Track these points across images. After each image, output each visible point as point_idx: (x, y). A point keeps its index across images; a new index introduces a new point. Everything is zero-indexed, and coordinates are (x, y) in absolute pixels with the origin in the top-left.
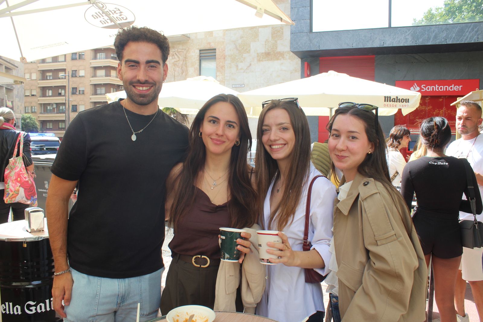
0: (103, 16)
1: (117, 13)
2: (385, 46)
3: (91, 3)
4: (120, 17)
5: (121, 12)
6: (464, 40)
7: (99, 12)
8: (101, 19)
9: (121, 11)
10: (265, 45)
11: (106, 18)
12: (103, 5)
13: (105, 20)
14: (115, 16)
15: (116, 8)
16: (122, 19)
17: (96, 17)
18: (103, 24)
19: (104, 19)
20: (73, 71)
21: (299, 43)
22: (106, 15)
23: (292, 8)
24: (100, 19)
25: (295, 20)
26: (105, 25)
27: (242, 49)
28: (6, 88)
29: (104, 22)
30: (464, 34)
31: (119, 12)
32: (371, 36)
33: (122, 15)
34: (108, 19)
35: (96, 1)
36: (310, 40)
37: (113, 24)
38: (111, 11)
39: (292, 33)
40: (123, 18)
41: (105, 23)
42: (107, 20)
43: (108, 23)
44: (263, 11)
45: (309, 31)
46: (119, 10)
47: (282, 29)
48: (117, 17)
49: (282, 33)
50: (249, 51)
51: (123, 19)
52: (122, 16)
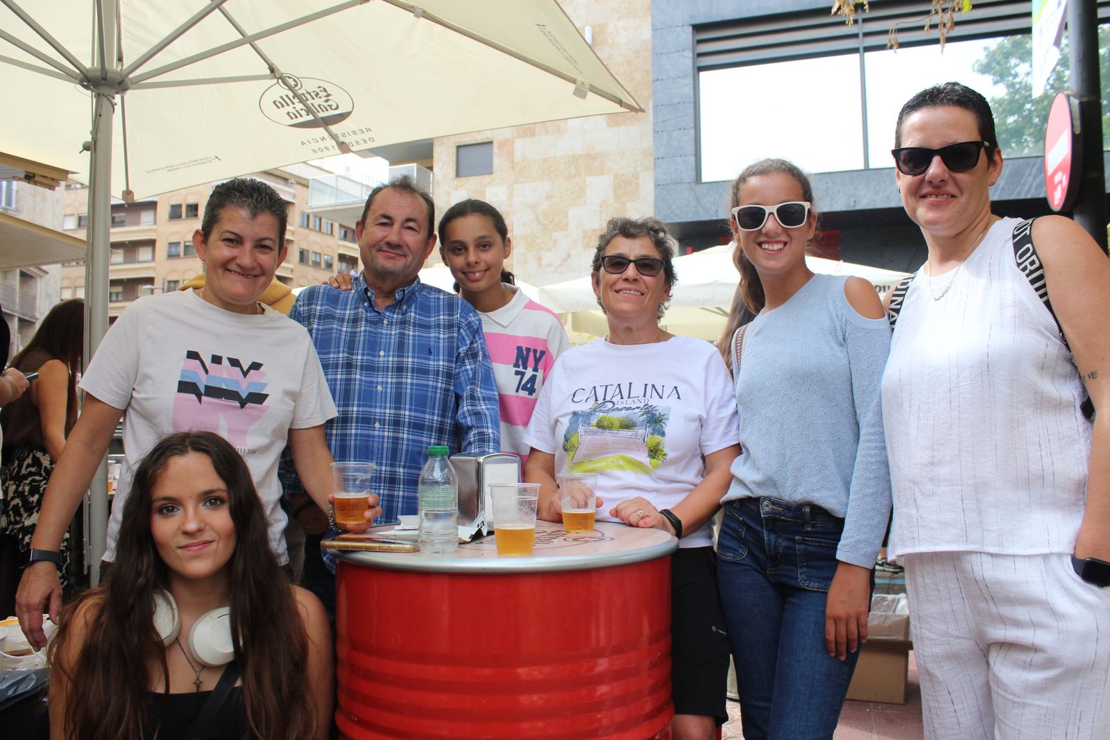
0: (293, 103)
1: (320, 98)
2: (858, 207)
3: (275, 77)
4: (326, 104)
5: (328, 95)
6: (1023, 193)
7: (287, 96)
8: (290, 109)
9: (330, 93)
10: (601, 212)
11: (299, 106)
12: (296, 82)
13: (297, 111)
14: (317, 102)
15: (320, 87)
16: (328, 108)
17: (280, 105)
18: (292, 118)
19: (294, 108)
20: (169, 282)
21: (674, 206)
22: (301, 101)
23: (656, 132)
24: (287, 109)
25: (662, 158)
26: (295, 121)
27: (551, 222)
28: (21, 320)
29: (294, 114)
30: (1023, 181)
31: (326, 94)
32: (827, 188)
33: (329, 100)
34: (302, 110)
35: (284, 75)
36: (698, 199)
37: (311, 117)
38: (309, 93)
39: (657, 185)
40: (330, 106)
41: (296, 117)
42: (300, 112)
43: (301, 116)
44: (588, 87)
45: (694, 180)
46: (325, 90)
47: (637, 179)
48: (319, 106)
49: (637, 187)
50: (566, 225)
51: (331, 109)
52: (329, 103)
